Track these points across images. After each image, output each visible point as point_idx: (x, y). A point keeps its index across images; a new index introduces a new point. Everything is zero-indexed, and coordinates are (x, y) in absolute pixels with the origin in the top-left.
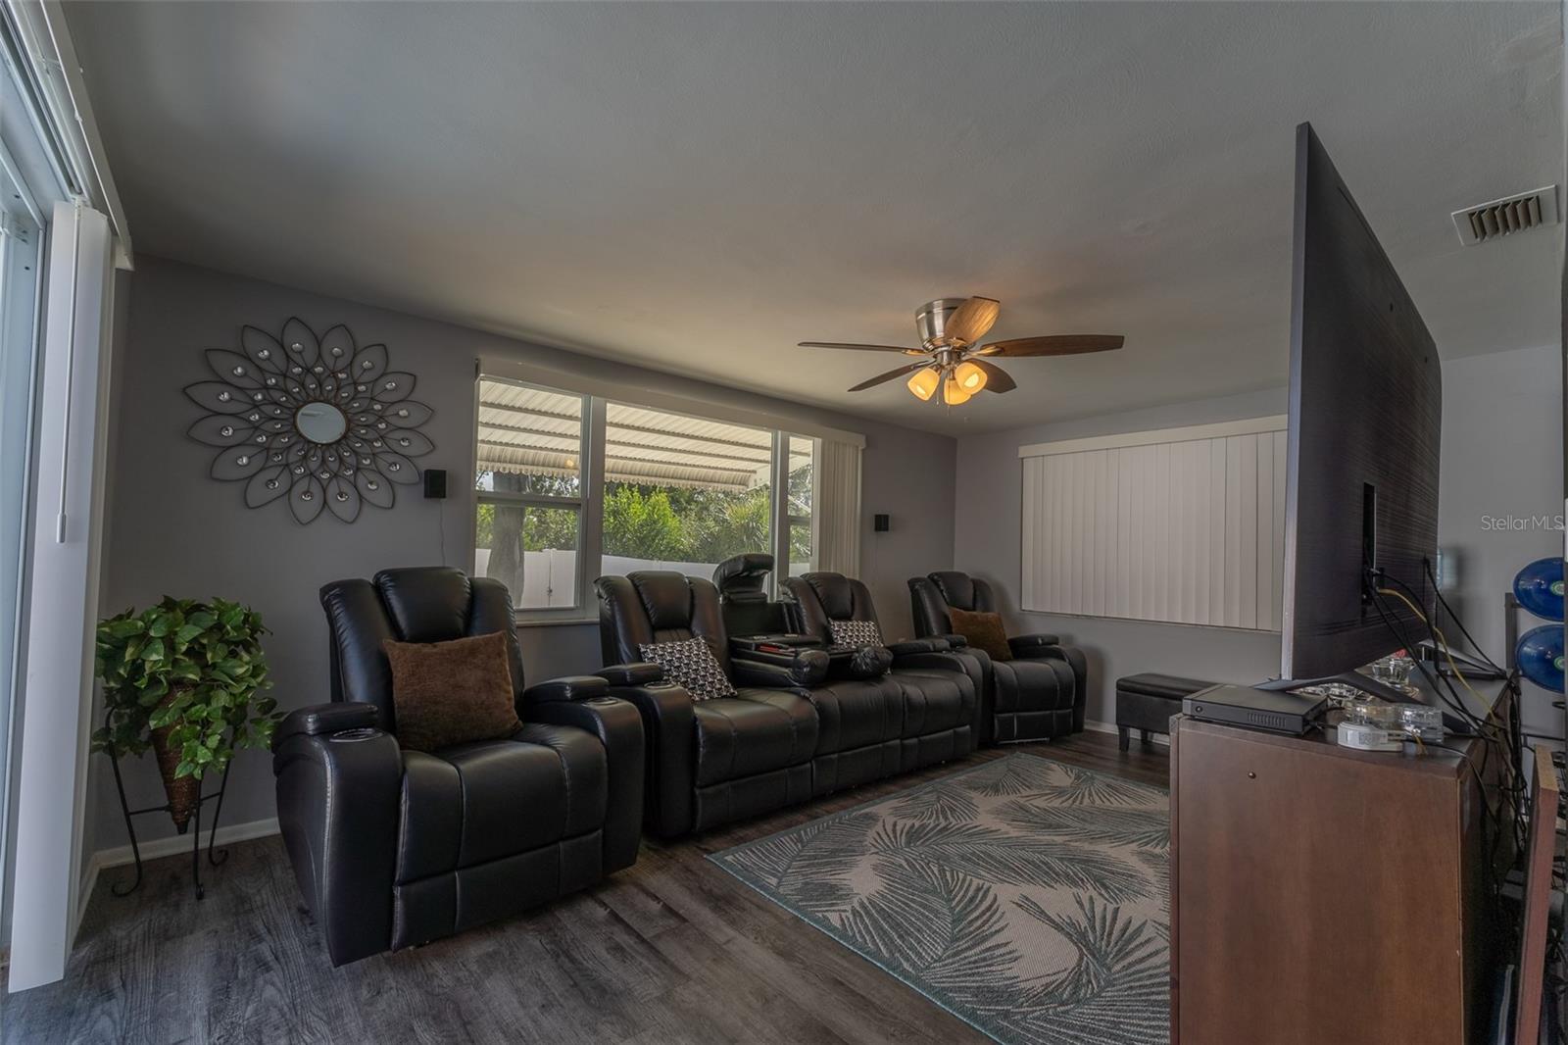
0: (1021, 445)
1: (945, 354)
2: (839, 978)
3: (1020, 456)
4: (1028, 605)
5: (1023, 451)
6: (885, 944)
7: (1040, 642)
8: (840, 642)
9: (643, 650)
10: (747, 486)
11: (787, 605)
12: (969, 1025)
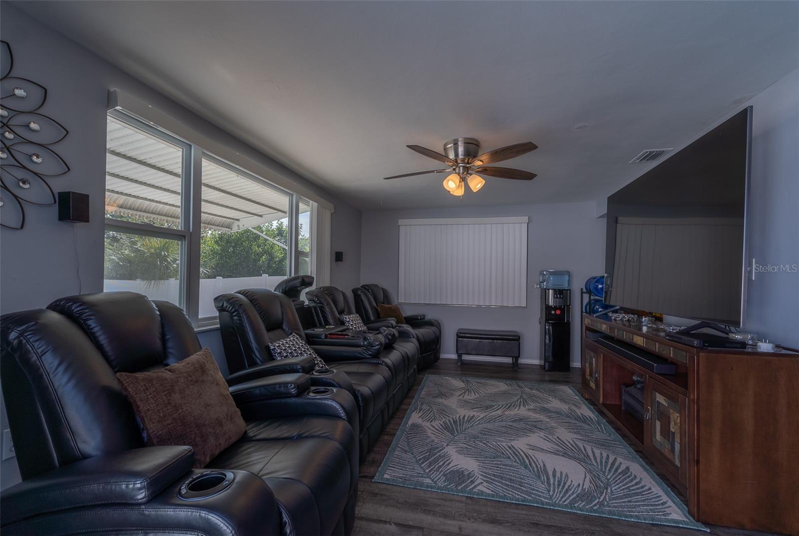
0: (401, 219)
1: (461, 168)
2: (532, 522)
3: (399, 224)
4: (402, 300)
5: (401, 222)
6: (525, 494)
7: (419, 318)
8: (351, 328)
9: (272, 347)
10: (231, 229)
11: (314, 307)
12: (600, 516)
